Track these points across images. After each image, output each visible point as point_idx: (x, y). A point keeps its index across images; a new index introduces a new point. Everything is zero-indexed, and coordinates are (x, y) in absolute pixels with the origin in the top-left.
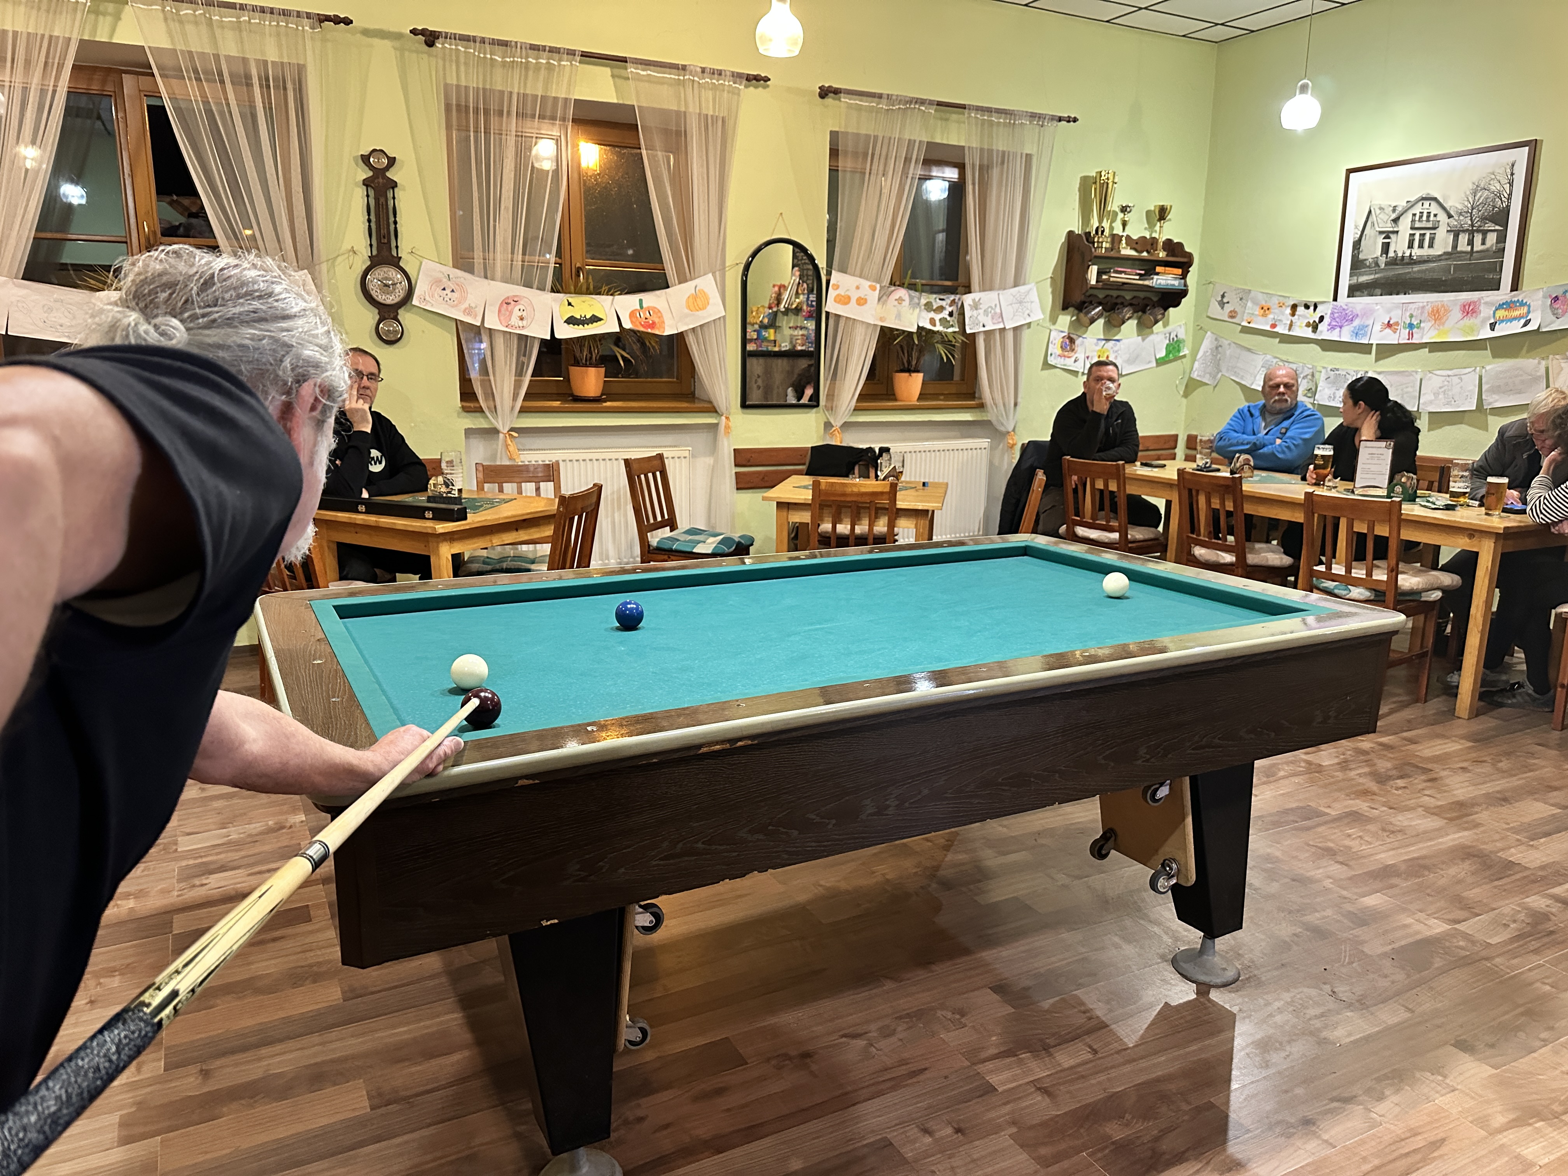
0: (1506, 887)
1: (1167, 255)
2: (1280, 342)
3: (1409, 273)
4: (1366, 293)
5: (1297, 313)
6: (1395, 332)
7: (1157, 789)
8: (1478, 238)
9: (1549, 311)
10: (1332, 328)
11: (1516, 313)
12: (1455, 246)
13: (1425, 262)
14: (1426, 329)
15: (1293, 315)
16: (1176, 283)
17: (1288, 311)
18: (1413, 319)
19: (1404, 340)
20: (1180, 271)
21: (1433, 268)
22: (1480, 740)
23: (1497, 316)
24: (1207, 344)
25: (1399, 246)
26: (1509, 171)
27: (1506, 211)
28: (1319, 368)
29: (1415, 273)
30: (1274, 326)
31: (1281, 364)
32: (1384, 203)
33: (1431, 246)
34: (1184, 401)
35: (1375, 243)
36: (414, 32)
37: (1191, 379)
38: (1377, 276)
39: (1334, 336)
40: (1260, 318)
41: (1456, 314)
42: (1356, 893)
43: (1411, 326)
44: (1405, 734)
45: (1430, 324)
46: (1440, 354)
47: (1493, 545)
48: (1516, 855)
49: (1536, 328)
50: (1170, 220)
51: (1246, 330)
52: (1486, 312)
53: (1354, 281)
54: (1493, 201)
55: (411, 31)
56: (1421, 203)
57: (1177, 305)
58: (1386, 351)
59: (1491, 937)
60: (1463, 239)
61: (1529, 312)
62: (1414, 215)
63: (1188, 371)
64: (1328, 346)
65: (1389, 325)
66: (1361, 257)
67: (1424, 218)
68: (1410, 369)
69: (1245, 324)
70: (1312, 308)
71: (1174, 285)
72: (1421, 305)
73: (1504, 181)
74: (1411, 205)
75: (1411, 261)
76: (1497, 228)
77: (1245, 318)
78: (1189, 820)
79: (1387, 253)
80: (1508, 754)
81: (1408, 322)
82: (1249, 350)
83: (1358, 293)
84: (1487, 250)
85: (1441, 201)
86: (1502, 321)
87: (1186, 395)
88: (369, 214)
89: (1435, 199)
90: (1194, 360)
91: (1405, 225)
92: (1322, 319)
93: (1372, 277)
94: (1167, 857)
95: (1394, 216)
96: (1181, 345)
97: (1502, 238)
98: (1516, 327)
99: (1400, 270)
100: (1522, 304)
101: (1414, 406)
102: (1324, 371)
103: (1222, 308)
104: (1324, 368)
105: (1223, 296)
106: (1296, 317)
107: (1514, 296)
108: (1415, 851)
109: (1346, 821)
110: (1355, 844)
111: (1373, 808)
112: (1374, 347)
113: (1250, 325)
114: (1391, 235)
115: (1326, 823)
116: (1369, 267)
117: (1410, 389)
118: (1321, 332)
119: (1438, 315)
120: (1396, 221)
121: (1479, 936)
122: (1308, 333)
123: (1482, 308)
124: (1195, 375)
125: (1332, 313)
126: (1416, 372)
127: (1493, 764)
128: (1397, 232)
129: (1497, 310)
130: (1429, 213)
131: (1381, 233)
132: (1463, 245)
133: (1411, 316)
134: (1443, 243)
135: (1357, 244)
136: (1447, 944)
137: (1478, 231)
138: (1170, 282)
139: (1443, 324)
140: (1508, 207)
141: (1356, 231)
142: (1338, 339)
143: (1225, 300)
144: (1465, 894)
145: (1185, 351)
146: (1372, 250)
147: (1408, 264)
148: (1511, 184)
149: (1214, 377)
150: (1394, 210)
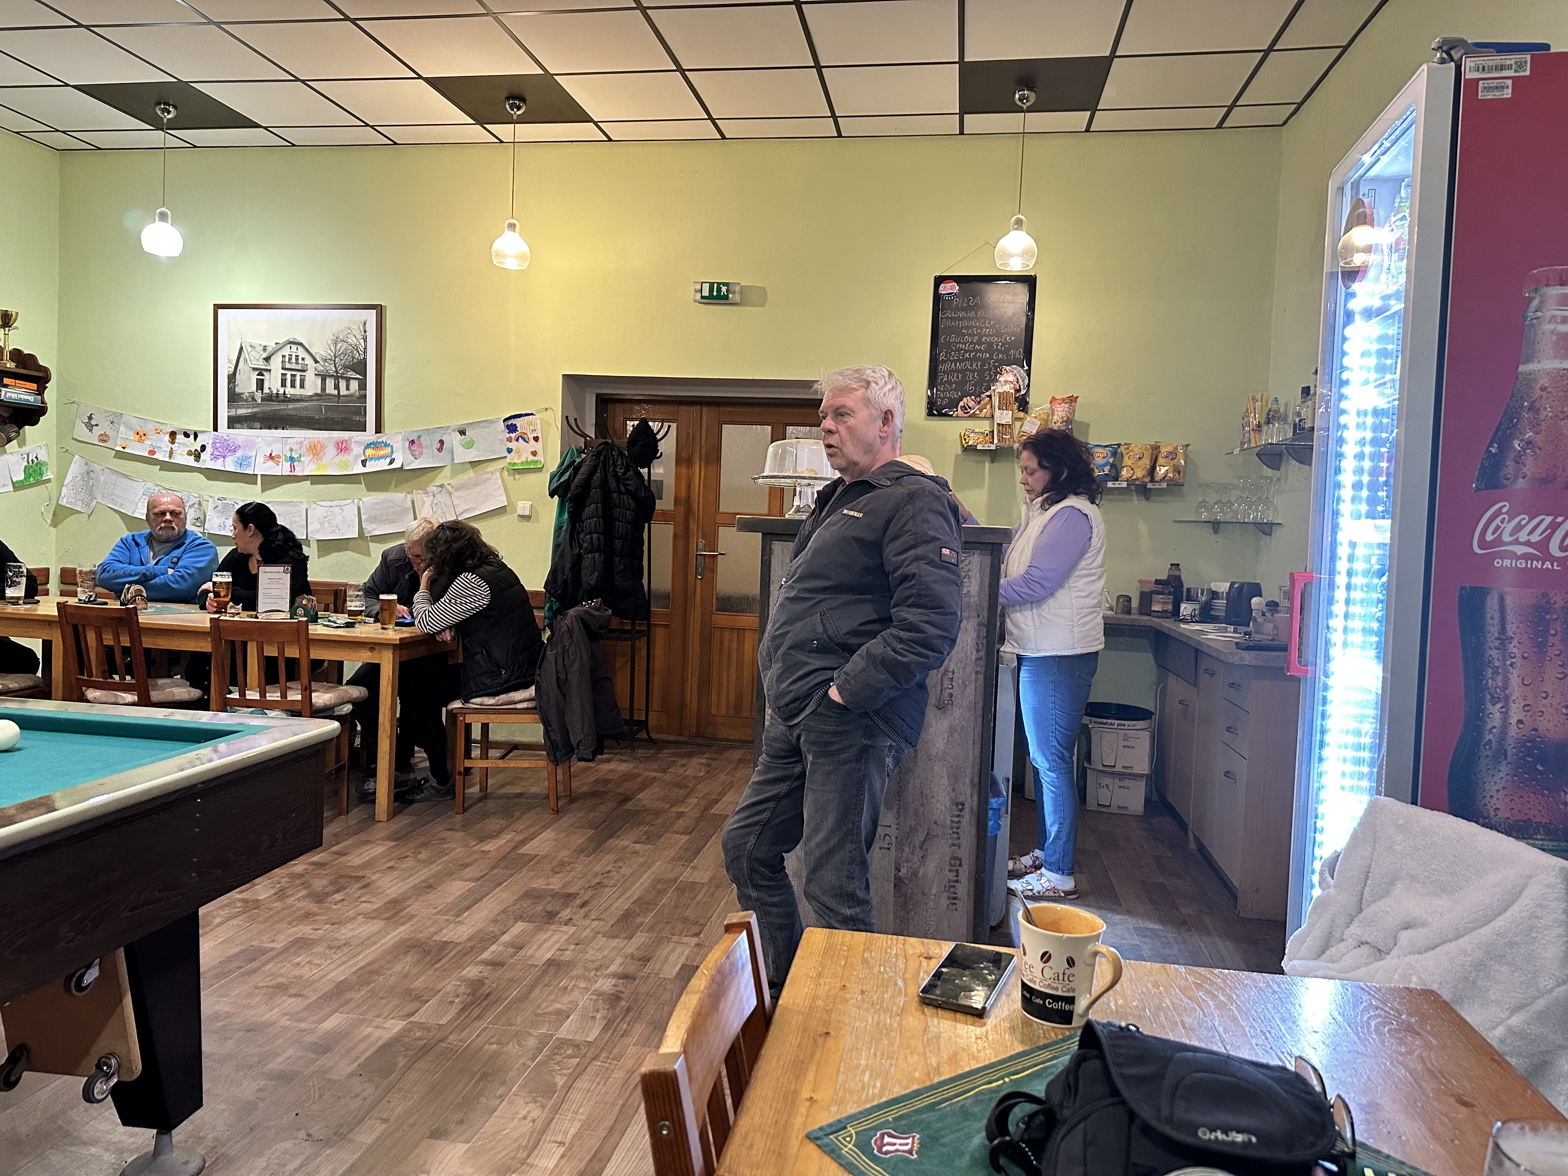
0: (445, 967)
1: (16, 367)
2: (160, 470)
3: (285, 409)
4: (246, 425)
5: (177, 441)
6: (278, 465)
7: (83, 975)
8: (343, 384)
9: (408, 451)
10: (215, 457)
11: (382, 453)
12: (323, 389)
13: (298, 400)
14: (306, 462)
15: (173, 442)
16: (31, 398)
17: (167, 438)
18: (293, 453)
19: (287, 472)
20: (34, 386)
21: (306, 407)
22: (399, 838)
23: (367, 454)
24: (75, 468)
25: (273, 384)
26: (362, 328)
27: (363, 363)
28: (206, 498)
29: (290, 410)
30: (152, 452)
31: (164, 491)
32: (255, 342)
33: (302, 386)
34: (53, 530)
35: (249, 379)
37: (59, 506)
38: (255, 410)
39: (218, 465)
40: (137, 443)
41: (331, 450)
42: (314, 1022)
43: (292, 459)
44: (334, 849)
45: (309, 458)
46: (320, 486)
47: (391, 656)
48: (448, 935)
49: (400, 466)
50: (17, 328)
51: (120, 455)
52: (357, 450)
53: (233, 413)
54: (352, 352)
56: (288, 346)
57: (34, 423)
58: (271, 482)
59: (441, 1018)
60: (330, 383)
61: (392, 452)
62: (284, 356)
63: (55, 497)
64: (212, 474)
65: (271, 457)
66: (238, 390)
67: (294, 360)
68: (295, 500)
69: (118, 448)
70: (192, 437)
71: (29, 401)
72: (299, 440)
73: (359, 337)
74: (280, 347)
75: (285, 399)
76: (358, 376)
77: (119, 443)
78: (128, 1000)
79: (262, 389)
80: (424, 845)
81: (289, 455)
82: (126, 477)
83: (238, 425)
84: (352, 395)
85: (307, 347)
86: (372, 459)
87: (55, 524)
89: (301, 344)
90: (61, 486)
91: (276, 364)
92: (203, 448)
93: (250, 410)
94: (103, 1054)
95: (265, 355)
96: (44, 468)
97: (363, 386)
98: (383, 465)
99: (277, 407)
100: (386, 445)
101: (303, 535)
102: (210, 499)
103: (91, 430)
104: (211, 497)
105: (90, 418)
106: (176, 444)
107: (379, 438)
108: (363, 959)
109: (292, 950)
110: (306, 972)
111: (316, 929)
112: (259, 478)
113: (126, 450)
114: (264, 373)
115: (273, 958)
116: (246, 401)
117: (297, 519)
118: (205, 461)
119: (315, 450)
120: (267, 359)
121: (432, 1021)
122: (191, 461)
123: (353, 446)
124: (64, 502)
125: (214, 443)
126: (302, 503)
127: (414, 857)
128: (270, 370)
129: (366, 448)
130: (297, 356)
131: (254, 369)
132: (330, 389)
133: (291, 450)
134: (313, 386)
135: (232, 378)
136: (406, 1040)
137: (342, 378)
138: (22, 396)
139: (321, 459)
140: (365, 359)
141: (230, 365)
142: (223, 469)
143: (93, 422)
144: (412, 987)
145: (49, 475)
146: (247, 384)
147: (283, 401)
148: (365, 341)
149: (88, 505)
150: (265, 350)
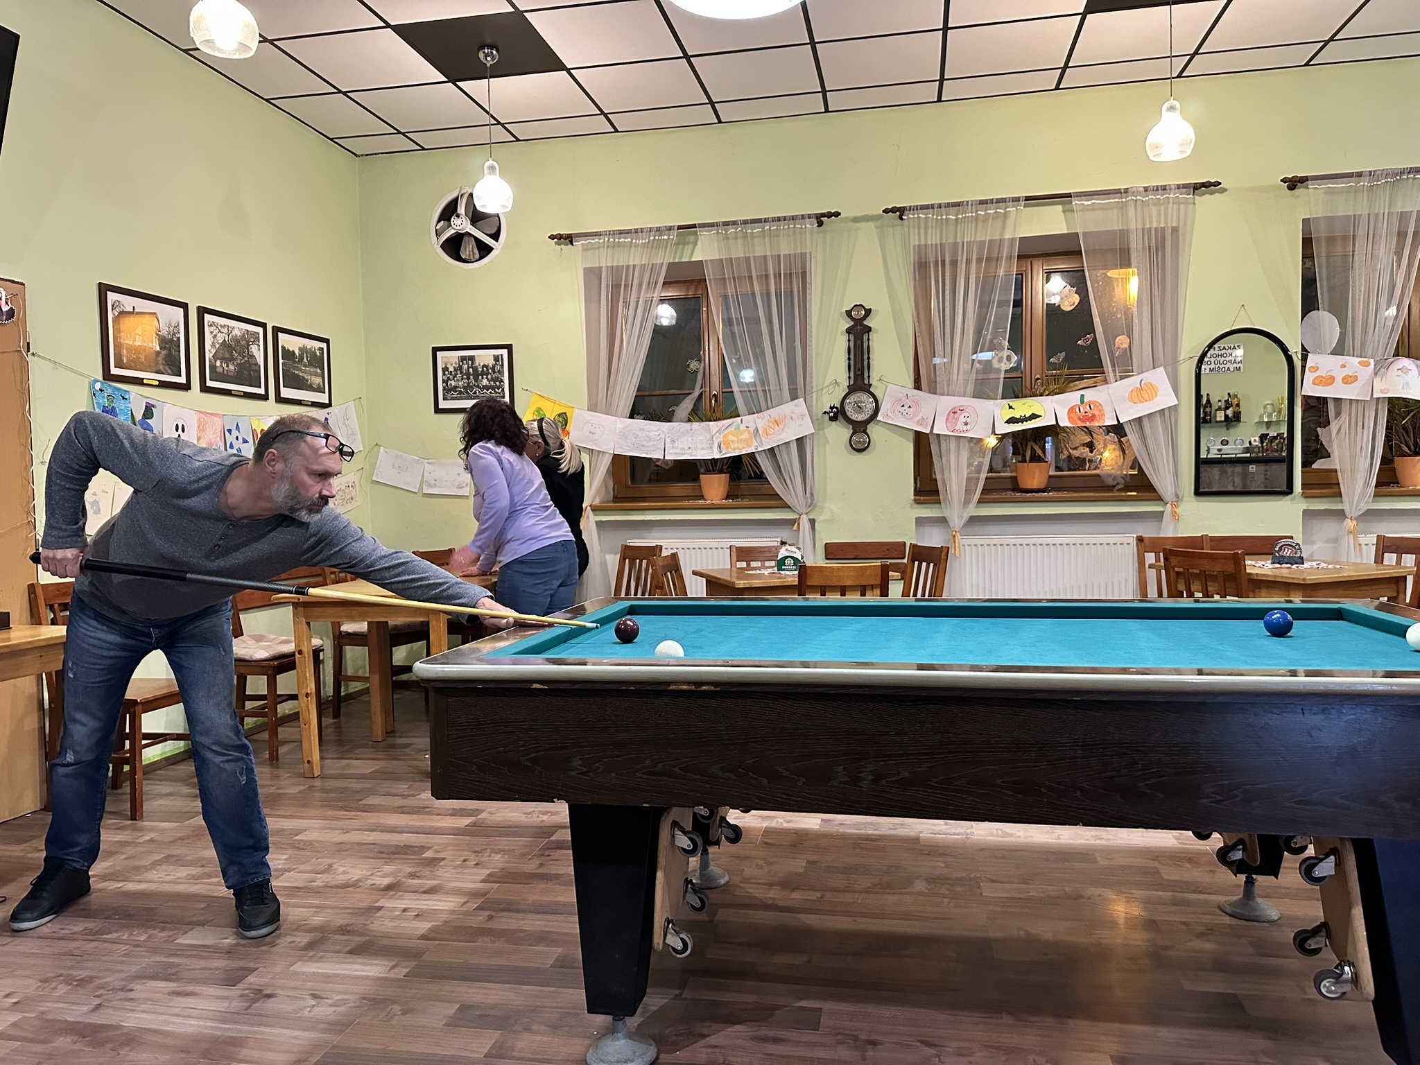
36: (886, 211)
55: (883, 211)
88: (849, 354)
